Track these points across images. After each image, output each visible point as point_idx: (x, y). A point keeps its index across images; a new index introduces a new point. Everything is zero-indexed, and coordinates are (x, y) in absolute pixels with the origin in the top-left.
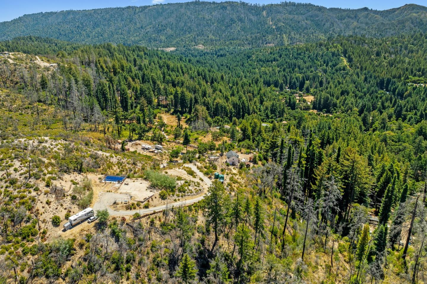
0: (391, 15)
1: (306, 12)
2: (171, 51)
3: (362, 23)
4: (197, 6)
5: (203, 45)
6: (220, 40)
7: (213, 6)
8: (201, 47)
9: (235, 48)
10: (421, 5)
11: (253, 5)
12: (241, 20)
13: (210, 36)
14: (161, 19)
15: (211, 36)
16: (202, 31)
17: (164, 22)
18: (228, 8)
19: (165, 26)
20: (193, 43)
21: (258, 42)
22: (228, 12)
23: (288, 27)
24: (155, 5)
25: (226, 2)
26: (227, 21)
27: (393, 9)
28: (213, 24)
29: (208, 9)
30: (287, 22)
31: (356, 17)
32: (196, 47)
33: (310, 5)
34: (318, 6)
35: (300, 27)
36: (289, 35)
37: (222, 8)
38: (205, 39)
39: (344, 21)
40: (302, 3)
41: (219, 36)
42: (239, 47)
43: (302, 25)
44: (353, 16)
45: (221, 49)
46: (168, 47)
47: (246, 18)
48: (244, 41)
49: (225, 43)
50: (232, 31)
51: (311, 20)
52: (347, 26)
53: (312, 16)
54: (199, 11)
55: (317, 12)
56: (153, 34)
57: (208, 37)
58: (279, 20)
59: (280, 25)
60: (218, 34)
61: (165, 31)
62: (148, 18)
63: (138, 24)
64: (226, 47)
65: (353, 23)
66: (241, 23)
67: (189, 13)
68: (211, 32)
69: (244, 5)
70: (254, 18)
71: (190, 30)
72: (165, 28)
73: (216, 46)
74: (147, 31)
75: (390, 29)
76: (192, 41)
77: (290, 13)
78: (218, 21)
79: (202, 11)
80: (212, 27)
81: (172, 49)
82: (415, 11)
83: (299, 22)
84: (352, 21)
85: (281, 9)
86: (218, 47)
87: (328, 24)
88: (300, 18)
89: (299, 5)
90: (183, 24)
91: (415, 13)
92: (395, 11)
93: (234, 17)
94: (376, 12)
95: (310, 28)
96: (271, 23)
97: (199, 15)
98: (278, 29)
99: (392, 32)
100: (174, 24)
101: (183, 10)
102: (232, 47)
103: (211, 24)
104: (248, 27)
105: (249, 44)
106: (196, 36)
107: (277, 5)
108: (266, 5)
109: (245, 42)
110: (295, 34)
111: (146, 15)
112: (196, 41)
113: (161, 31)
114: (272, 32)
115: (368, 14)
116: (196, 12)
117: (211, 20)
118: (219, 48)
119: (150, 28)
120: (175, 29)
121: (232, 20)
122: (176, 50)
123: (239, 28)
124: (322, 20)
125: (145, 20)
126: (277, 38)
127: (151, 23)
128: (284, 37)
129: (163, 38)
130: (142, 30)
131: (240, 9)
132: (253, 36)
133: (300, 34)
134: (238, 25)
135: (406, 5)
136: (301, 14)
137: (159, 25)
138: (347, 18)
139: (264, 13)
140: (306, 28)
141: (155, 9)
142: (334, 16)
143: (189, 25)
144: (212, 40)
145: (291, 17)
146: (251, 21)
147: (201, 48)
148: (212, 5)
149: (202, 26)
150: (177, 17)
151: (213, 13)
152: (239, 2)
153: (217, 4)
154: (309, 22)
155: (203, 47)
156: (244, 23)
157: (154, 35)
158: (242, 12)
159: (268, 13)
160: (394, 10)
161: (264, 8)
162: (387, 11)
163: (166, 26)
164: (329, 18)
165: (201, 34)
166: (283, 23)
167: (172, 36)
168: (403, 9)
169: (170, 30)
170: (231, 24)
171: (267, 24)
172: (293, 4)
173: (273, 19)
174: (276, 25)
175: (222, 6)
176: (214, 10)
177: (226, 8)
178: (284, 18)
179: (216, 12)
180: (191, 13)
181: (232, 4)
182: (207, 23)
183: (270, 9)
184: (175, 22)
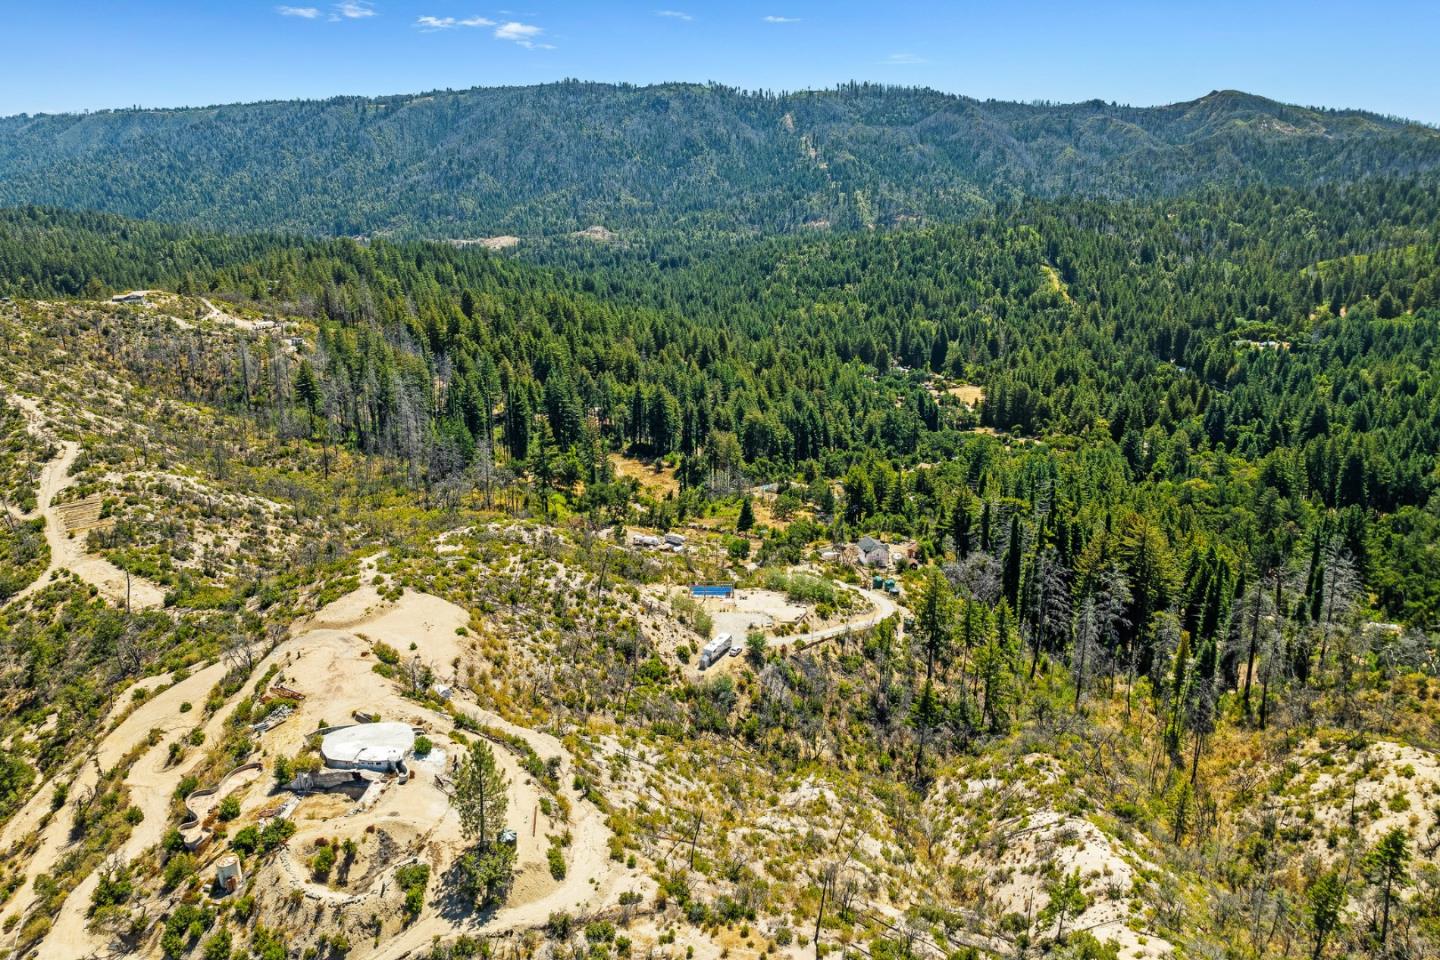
0: (1173, 124)
1: (917, 116)
2: (503, 248)
3: (1088, 149)
4: (571, 98)
5: (605, 225)
6: (655, 208)
7: (623, 98)
8: (598, 234)
9: (709, 236)
10: (1255, 92)
11: (750, 94)
12: (716, 143)
13: (623, 196)
14: (453, 141)
15: (625, 196)
16: (597, 180)
17: (467, 152)
18: (674, 104)
19: (471, 165)
20: (571, 221)
21: (779, 215)
22: (674, 118)
23: (867, 165)
24: (428, 95)
25: (665, 86)
26: (671, 146)
27: (1177, 105)
28: (630, 157)
29: (607, 107)
30: (863, 148)
31: (1069, 132)
32: (582, 233)
33: (928, 93)
34: (953, 97)
35: (903, 167)
36: (875, 192)
37: (654, 106)
38: (608, 208)
39: (1034, 145)
40: (904, 86)
41: (652, 194)
42: (722, 234)
43: (910, 160)
44: (1061, 128)
45: (666, 241)
46: (490, 234)
47: (734, 137)
48: (736, 212)
49: (676, 219)
50: (693, 178)
51: (934, 141)
52: (1046, 159)
53: (935, 130)
54: (579, 115)
55: (950, 117)
56: (432, 192)
57: (618, 199)
58: (837, 145)
59: (841, 161)
60: (648, 188)
61: (474, 181)
62: (409, 138)
63: (377, 157)
64: (681, 233)
65: (1063, 149)
66: (719, 152)
67: (546, 123)
68: (624, 183)
69: (723, 96)
70: (758, 138)
71: (555, 176)
72: (472, 171)
73: (650, 232)
74: (410, 181)
75: (1174, 168)
76: (566, 214)
77: (869, 120)
78: (643, 148)
79: (588, 114)
80: (627, 167)
81: (507, 241)
82: (1239, 111)
83: (898, 149)
84: (1059, 143)
85: (840, 108)
86: (654, 234)
87: (986, 156)
88: (903, 134)
89: (896, 93)
90: (532, 158)
91: (1241, 117)
92: (1181, 114)
93: (696, 133)
94: (1129, 114)
95: (934, 169)
96: (813, 153)
97: (581, 128)
98: (837, 171)
99: (1180, 179)
100: (502, 157)
101: (526, 112)
102: (699, 235)
103: (624, 157)
104: (742, 165)
105: (752, 221)
106: (579, 198)
107: (827, 94)
108: (790, 93)
109: (741, 217)
110: (891, 190)
111: (402, 129)
112: (581, 213)
113: (459, 181)
114: (818, 183)
115: (1105, 120)
116: (569, 117)
117: (620, 144)
118: (658, 236)
119: (422, 171)
120: (504, 172)
121: (689, 144)
122: (521, 245)
123: (713, 171)
124: (970, 143)
125: (400, 145)
126: (837, 203)
127: (420, 156)
128: (860, 197)
129: (470, 204)
130: (395, 178)
131: (709, 108)
132: (764, 196)
133: (907, 190)
134: (708, 158)
135: (1215, 92)
136: (905, 123)
137: (450, 162)
138: (1043, 132)
139: (788, 119)
140: (923, 168)
141: (431, 106)
142: (1006, 127)
143: (552, 159)
144: (630, 210)
145: (874, 131)
146: (748, 144)
147: (598, 236)
148: (619, 94)
149: (594, 165)
150: (509, 135)
151: (627, 121)
152: (705, 83)
153: (637, 90)
154: (929, 149)
155: (608, 234)
156: (728, 152)
157: (437, 196)
158: (719, 116)
159: (798, 121)
160: (1179, 109)
161: (785, 103)
162: (1161, 110)
163: (474, 164)
164: (990, 134)
165: (594, 190)
166: (851, 152)
167: (498, 196)
168: (1205, 106)
169: (491, 179)
170: (688, 157)
171: (800, 155)
172: (876, 91)
173: (817, 142)
174: (830, 160)
175: (655, 100)
176: (629, 108)
177: (666, 105)
178: (851, 138)
179: (636, 120)
180: (555, 123)
181: (684, 92)
182: (610, 154)
183: (806, 105)
184: (503, 152)
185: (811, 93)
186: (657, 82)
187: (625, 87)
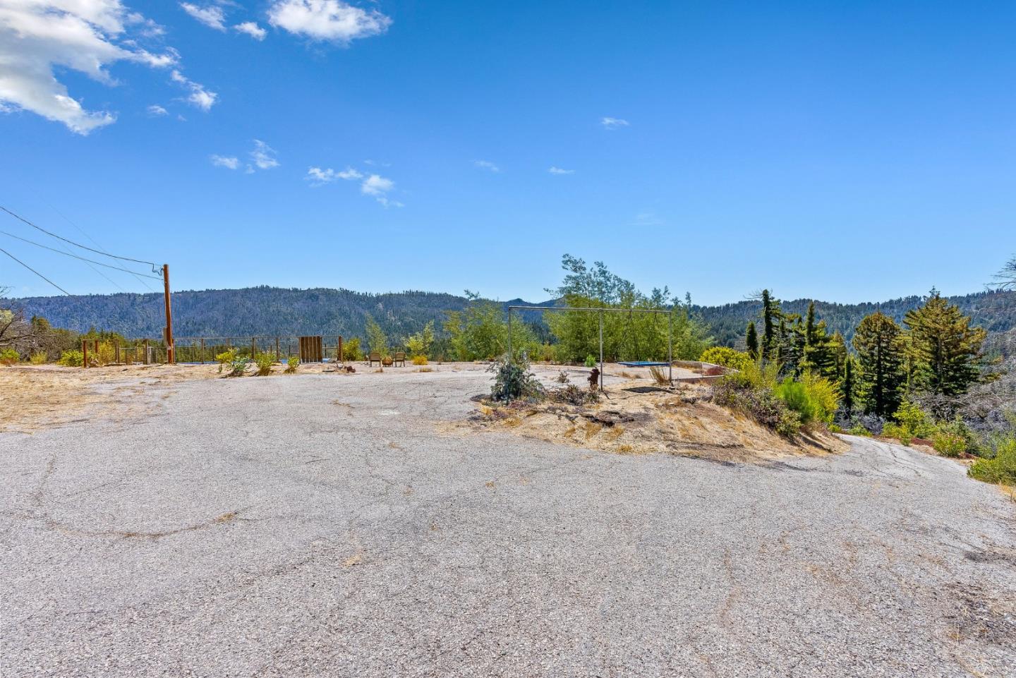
1: (441, 303)
4: (264, 294)
7: (294, 295)
11: (361, 294)
12: (343, 314)
17: (199, 318)
18: (321, 297)
19: (200, 324)
22: (321, 303)
25: (317, 289)
26: (320, 315)
29: (284, 298)
33: (446, 295)
37: (311, 297)
40: (435, 293)
47: (353, 311)
50: (331, 330)
54: (268, 301)
55: (457, 304)
58: (406, 314)
63: (140, 322)
66: (345, 318)
67: (249, 304)
69: (347, 294)
70: (365, 312)
72: (201, 327)
77: (419, 305)
78: (304, 316)
79: (274, 301)
85: (405, 301)
89: (431, 296)
90: (239, 321)
93: (333, 309)
96: (393, 318)
97: (269, 307)
98: (405, 326)
101: (238, 299)
103: (293, 320)
111: (158, 308)
113: (192, 332)
116: (262, 302)
117: (292, 314)
121: (329, 314)
123: (342, 326)
130: (150, 332)
131: (340, 299)
134: (340, 321)
137: (187, 323)
139: (380, 306)
141: (180, 298)
143: (251, 321)
145: (422, 310)
149: (276, 324)
150: (226, 309)
151: (295, 304)
152: (338, 289)
153: (301, 291)
156: (350, 318)
158: (346, 303)
159: (386, 306)
161: (379, 298)
163: (203, 323)
169: (212, 332)
170: (329, 320)
171: (387, 319)
172: (422, 294)
173: (395, 313)
174: (402, 321)
175: (312, 295)
176: (297, 300)
177: (317, 298)
178: (412, 311)
179: (300, 304)
180: (254, 305)
181: (328, 293)
182: (285, 319)
183: (389, 300)
184: (221, 319)
185: (391, 294)
186: (313, 287)
187: (295, 290)
